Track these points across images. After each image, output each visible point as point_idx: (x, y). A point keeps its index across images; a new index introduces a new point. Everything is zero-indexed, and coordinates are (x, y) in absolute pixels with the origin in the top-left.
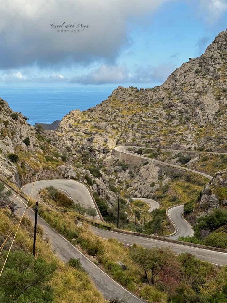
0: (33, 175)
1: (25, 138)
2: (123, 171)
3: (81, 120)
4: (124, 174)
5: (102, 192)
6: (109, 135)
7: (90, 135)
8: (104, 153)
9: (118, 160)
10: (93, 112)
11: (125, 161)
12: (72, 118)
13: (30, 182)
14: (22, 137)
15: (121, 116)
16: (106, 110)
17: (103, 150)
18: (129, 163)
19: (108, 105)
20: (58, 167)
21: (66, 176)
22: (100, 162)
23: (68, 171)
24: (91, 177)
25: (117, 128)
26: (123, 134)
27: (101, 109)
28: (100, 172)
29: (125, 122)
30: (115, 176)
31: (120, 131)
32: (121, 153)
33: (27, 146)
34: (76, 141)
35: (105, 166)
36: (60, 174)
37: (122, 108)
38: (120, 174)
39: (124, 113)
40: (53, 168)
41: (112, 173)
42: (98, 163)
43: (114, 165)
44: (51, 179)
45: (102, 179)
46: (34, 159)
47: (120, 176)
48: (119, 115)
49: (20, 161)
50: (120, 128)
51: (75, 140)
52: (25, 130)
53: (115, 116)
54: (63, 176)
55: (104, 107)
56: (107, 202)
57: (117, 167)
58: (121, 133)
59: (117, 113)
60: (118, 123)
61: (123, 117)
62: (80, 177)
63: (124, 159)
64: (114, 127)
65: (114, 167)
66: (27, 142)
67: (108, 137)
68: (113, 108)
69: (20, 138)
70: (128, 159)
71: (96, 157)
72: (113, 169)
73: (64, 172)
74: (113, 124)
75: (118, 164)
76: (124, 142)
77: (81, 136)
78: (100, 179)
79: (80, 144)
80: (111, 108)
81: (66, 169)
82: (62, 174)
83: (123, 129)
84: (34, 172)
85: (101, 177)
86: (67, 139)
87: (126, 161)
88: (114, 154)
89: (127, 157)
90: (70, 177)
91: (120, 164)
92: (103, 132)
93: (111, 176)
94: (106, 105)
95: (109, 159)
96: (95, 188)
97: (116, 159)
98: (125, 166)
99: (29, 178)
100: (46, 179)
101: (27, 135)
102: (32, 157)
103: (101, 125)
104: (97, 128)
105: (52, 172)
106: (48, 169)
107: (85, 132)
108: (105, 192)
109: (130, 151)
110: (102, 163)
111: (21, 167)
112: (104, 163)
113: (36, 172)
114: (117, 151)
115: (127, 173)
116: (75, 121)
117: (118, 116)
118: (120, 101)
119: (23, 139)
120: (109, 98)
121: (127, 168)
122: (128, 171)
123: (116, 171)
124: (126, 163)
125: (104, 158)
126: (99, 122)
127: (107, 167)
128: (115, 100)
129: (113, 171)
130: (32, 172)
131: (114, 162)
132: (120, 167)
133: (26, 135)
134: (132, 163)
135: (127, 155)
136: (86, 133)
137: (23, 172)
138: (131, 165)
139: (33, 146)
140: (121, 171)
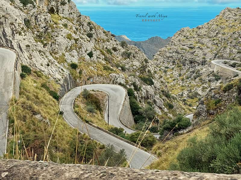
0: (88, 79)
1: (89, 52)
2: (216, 81)
3: (189, 36)
4: (216, 84)
5: (150, 96)
6: (209, 50)
7: (194, 49)
8: (202, 65)
9: (213, 71)
10: (200, 30)
11: (218, 73)
12: (182, 34)
13: (85, 84)
14: (87, 51)
15: (222, 33)
16: (211, 28)
17: (202, 62)
18: (222, 74)
19: (214, 23)
20: (110, 75)
21: (115, 82)
22: (198, 72)
23: (117, 78)
24: (138, 84)
25: (217, 44)
26: (222, 49)
27: (207, 27)
28: (153, 81)
29: (224, 39)
30: (208, 85)
31: (219, 47)
32: (216, 65)
33: (90, 58)
34: (181, 54)
35: (202, 76)
36: (110, 80)
37: (225, 26)
38: (213, 83)
39: (226, 31)
40: (106, 75)
41: (206, 82)
42: (196, 73)
43: (209, 75)
44: (103, 83)
45: (154, 86)
46: (93, 68)
47: (212, 85)
48: (221, 32)
49: (79, 69)
50: (220, 44)
51: (180, 52)
52: (90, 46)
53: (217, 33)
54: (113, 82)
55: (210, 25)
56: (154, 105)
57: (211, 77)
58: (220, 48)
59: (219, 31)
60: (219, 39)
61: (224, 34)
62: (128, 84)
63: (218, 71)
64: (214, 43)
65: (209, 77)
66: (91, 55)
67: (208, 51)
68: (218, 26)
69: (86, 52)
70: (222, 71)
71: (195, 68)
72: (207, 79)
73: (114, 79)
74: (214, 40)
75: (213, 75)
76: (221, 56)
77: (186, 50)
78: (151, 86)
79: (184, 57)
80: (216, 26)
81: (116, 77)
82: (112, 81)
83: (222, 45)
84: (89, 77)
85: (153, 85)
86: (173, 52)
87: (220, 72)
88: (211, 66)
89: (221, 70)
90: (118, 83)
91: (214, 75)
92: (204, 47)
93: (205, 85)
94: (212, 23)
95: (206, 70)
96: (144, 93)
97: (212, 70)
98: (218, 77)
99: (84, 81)
100: (99, 83)
101: (92, 49)
102: (91, 66)
103: (203, 41)
104: (200, 43)
105: (105, 78)
106: (102, 76)
107: (189, 46)
108: (153, 97)
109: (226, 64)
110: (199, 74)
111: (79, 73)
112: (201, 73)
113: (91, 77)
114: (213, 64)
115: (219, 83)
116: (185, 36)
117: (219, 33)
118: (225, 20)
119: (88, 52)
120: (216, 17)
121: (220, 79)
122: (220, 81)
123: (210, 81)
124: (219, 74)
125: (202, 69)
126: (203, 38)
127: (203, 77)
128: (221, 19)
129: (207, 81)
130: (87, 77)
131: (210, 73)
132: (214, 78)
133: (90, 49)
134: (225, 74)
135: (221, 67)
136: (190, 48)
137: (79, 77)
138: (223, 76)
139: (96, 58)
140: (214, 81)
